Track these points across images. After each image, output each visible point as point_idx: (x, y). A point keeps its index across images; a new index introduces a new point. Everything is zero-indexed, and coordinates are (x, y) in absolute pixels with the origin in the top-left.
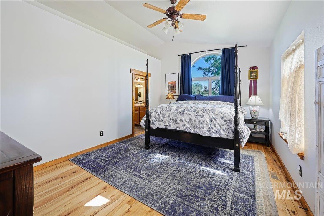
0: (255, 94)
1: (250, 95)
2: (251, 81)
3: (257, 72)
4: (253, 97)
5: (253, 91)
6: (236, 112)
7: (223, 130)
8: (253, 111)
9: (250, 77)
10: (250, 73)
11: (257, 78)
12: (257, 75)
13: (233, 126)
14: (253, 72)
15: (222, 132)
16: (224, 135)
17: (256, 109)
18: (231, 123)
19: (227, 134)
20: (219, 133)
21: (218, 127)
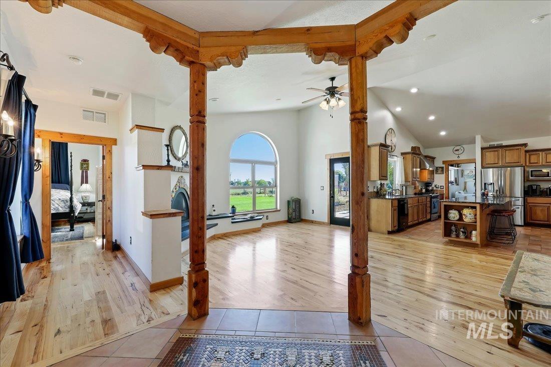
0: (87, 182)
1: (82, 183)
2: (83, 172)
3: (88, 164)
4: (84, 185)
5: (85, 180)
6: (72, 194)
7: (61, 207)
8: (84, 196)
9: (82, 168)
10: (82, 165)
11: (88, 169)
12: (88, 167)
13: (69, 204)
14: (85, 164)
15: (60, 209)
16: (61, 210)
17: (87, 194)
18: (67, 202)
19: (64, 209)
20: (58, 210)
21: (57, 206)
